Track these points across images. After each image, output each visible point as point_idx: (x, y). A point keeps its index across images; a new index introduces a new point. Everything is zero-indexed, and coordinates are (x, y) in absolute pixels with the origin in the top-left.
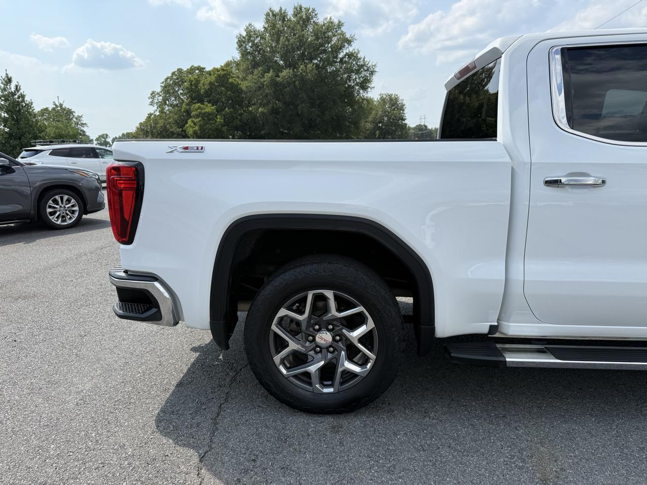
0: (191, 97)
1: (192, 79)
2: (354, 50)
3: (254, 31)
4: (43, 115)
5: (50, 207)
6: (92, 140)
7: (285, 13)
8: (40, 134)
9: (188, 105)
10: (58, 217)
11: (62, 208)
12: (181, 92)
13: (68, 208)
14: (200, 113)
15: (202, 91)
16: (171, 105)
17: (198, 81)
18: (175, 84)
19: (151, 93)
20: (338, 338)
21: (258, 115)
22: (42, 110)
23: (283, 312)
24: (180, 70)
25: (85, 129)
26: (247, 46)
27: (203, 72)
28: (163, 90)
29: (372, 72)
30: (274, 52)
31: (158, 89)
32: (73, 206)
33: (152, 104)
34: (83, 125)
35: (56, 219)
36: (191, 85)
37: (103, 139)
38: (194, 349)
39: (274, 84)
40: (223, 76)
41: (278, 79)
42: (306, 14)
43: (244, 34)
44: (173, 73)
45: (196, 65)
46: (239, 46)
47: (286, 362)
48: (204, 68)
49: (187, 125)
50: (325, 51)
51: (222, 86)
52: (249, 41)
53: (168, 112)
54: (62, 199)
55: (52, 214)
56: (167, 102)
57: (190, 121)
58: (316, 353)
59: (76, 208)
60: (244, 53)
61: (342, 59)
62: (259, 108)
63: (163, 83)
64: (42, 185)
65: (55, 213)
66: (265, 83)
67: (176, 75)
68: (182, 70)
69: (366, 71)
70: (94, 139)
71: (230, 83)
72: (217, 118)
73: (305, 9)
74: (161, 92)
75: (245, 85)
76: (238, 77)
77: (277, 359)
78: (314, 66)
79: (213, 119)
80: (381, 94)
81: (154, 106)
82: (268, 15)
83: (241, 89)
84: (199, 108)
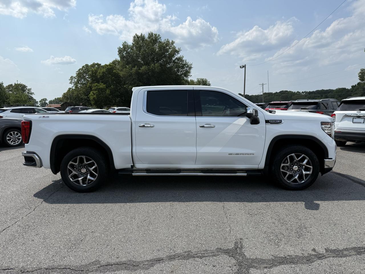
0: (92, 79)
1: (93, 70)
2: (181, 56)
3: (127, 46)
4: (9, 88)
5: (8, 137)
6: (37, 102)
7: (144, 36)
8: (6, 100)
9: (91, 84)
10: (12, 142)
11: (14, 138)
12: (88, 76)
13: (17, 137)
14: (97, 88)
15: (99, 77)
16: (82, 84)
17: (96, 71)
18: (84, 72)
19: (71, 77)
20: (88, 170)
21: (129, 89)
22: (9, 85)
23: (71, 162)
24: (87, 65)
25: (33, 96)
26: (124, 53)
27: (100, 66)
28: (77, 76)
29: (190, 68)
30: (138, 56)
31: (75, 75)
32: (19, 136)
33: (71, 83)
34: (31, 93)
35: (11, 142)
36: (93, 73)
37: (44, 101)
38: (53, 181)
39: (137, 73)
40: (110, 68)
41: (140, 71)
42: (155, 37)
43: (122, 47)
44: (83, 67)
45: (96, 63)
46: (119, 53)
47: (73, 177)
48: (100, 64)
49: (90, 94)
50: (165, 57)
51: (110, 74)
52: (124, 50)
53: (80, 88)
54: (14, 133)
55: (9, 140)
56: (80, 82)
57: (91, 93)
58: (82, 175)
59: (21, 137)
60: (122, 57)
61: (174, 61)
62: (129, 86)
63: (77, 72)
64: (5, 127)
65: (10, 139)
66: (133, 73)
67: (85, 68)
68: (88, 65)
69: (187, 67)
70: (38, 101)
71: (114, 73)
72: (106, 91)
73: (154, 34)
74: (76, 77)
75: (122, 74)
76: (119, 69)
77: (70, 176)
78: (159, 65)
79: (104, 92)
80: (198, 79)
81: (72, 84)
82: (134, 37)
83: (120, 76)
84: (97, 85)
